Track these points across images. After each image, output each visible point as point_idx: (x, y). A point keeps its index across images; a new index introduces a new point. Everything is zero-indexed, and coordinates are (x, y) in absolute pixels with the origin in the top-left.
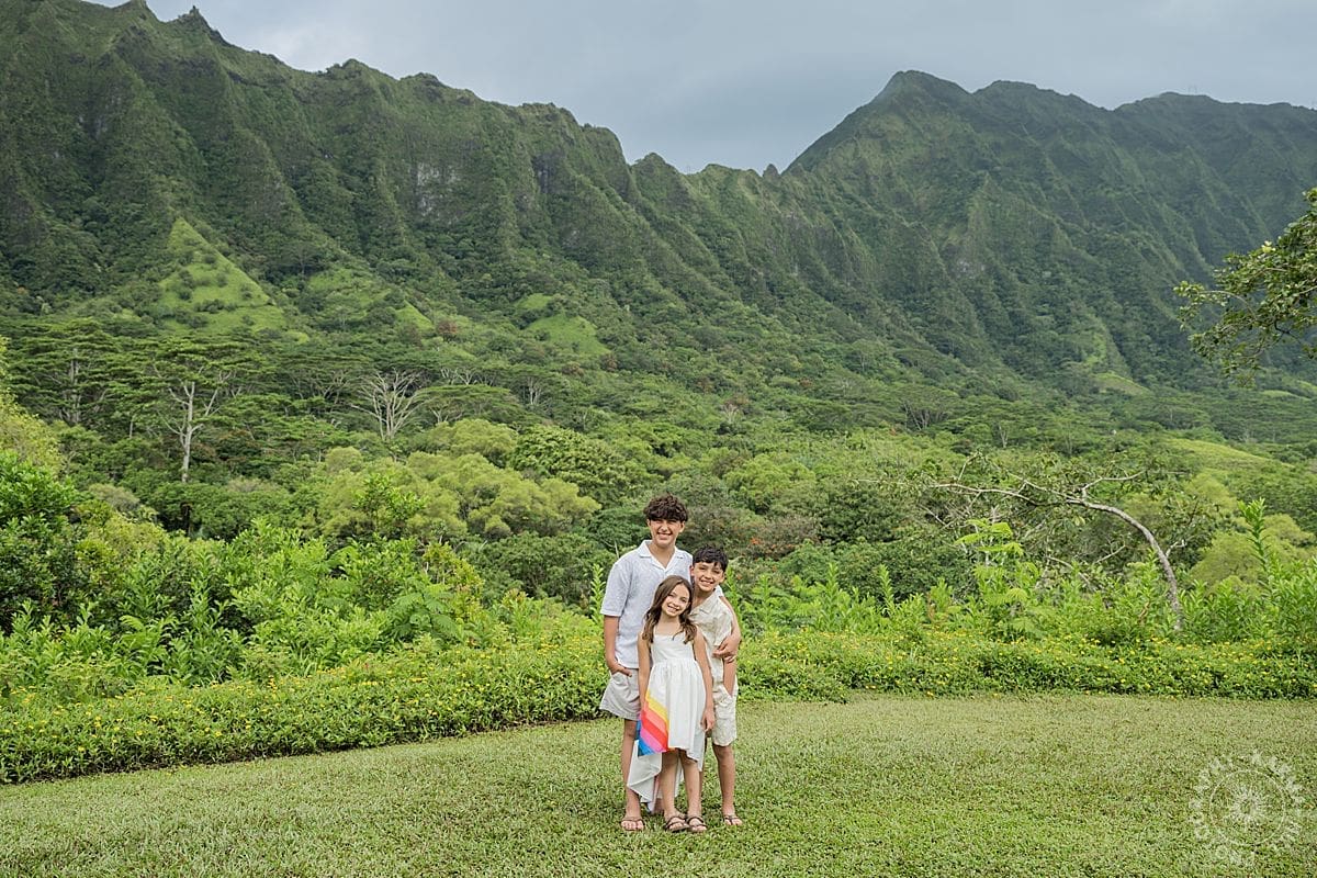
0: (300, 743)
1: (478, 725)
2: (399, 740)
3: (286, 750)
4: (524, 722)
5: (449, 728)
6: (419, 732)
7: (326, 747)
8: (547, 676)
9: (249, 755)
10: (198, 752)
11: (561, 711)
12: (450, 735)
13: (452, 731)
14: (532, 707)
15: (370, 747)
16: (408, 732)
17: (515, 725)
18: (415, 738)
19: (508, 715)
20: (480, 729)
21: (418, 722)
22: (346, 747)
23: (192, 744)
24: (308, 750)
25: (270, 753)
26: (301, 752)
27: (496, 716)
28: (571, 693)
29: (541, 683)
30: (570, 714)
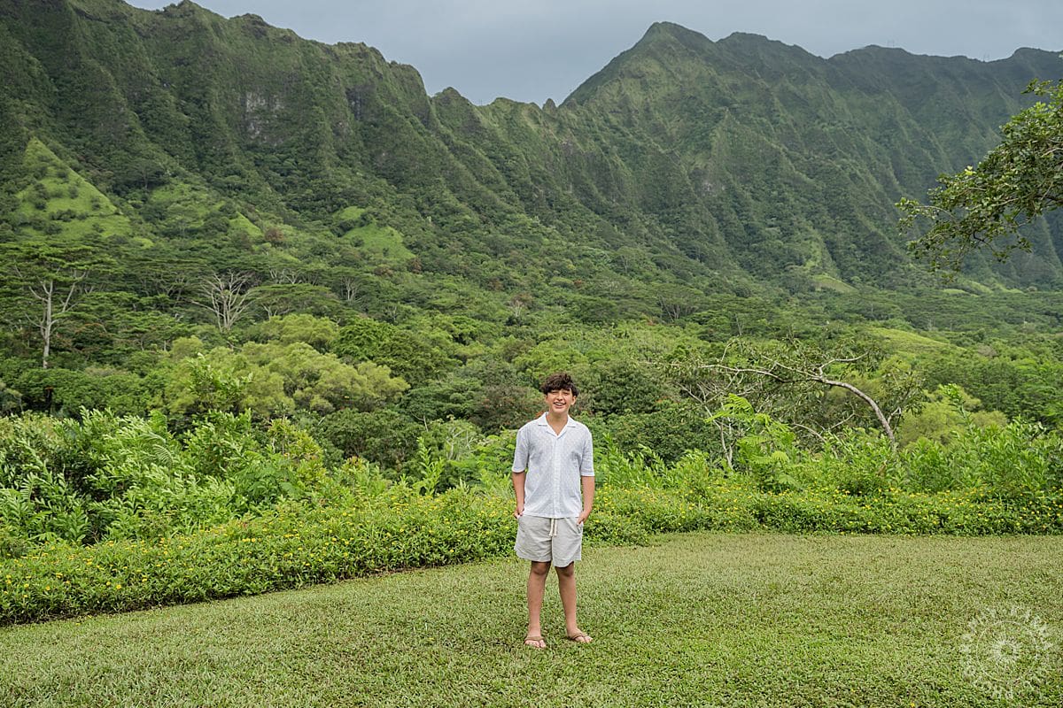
0: (192, 593)
1: (345, 573)
2: (278, 587)
3: (179, 599)
4: (384, 570)
5: (320, 577)
6: (295, 581)
7: (214, 595)
8: (402, 530)
9: (146, 605)
10: (101, 604)
11: (415, 560)
12: (322, 582)
13: (323, 579)
14: (390, 557)
15: (254, 594)
16: (285, 581)
17: (377, 572)
18: (292, 585)
19: (371, 564)
20: (347, 576)
21: (293, 572)
22: (231, 595)
23: (94, 597)
24: (199, 599)
25: (166, 602)
26: (192, 601)
27: (361, 565)
28: (423, 544)
29: (398, 536)
30: (423, 562)
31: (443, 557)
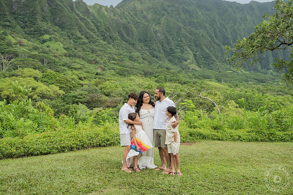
0: (36, 153)
1: (78, 148)
2: (59, 152)
3: (32, 154)
4: (89, 147)
6: (64, 150)
7: (42, 154)
8: (93, 136)
9: (22, 156)
10: (9, 156)
11: (98, 145)
13: (72, 150)
14: (91, 144)
15: (53, 154)
16: (62, 150)
17: (87, 148)
19: (85, 146)
21: (64, 147)
22: (47, 154)
23: (8, 153)
24: (37, 155)
25: (28, 156)
26: (36, 155)
27: (83, 146)
28: (100, 140)
29: (92, 138)
30: (100, 145)
31: (106, 144)
